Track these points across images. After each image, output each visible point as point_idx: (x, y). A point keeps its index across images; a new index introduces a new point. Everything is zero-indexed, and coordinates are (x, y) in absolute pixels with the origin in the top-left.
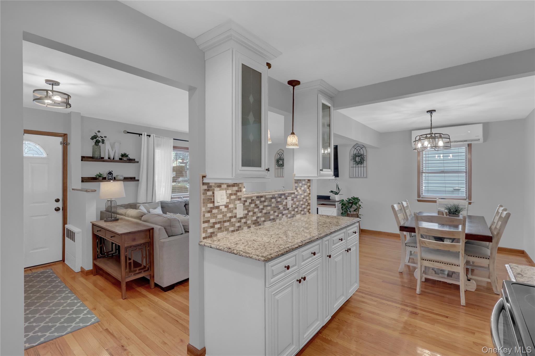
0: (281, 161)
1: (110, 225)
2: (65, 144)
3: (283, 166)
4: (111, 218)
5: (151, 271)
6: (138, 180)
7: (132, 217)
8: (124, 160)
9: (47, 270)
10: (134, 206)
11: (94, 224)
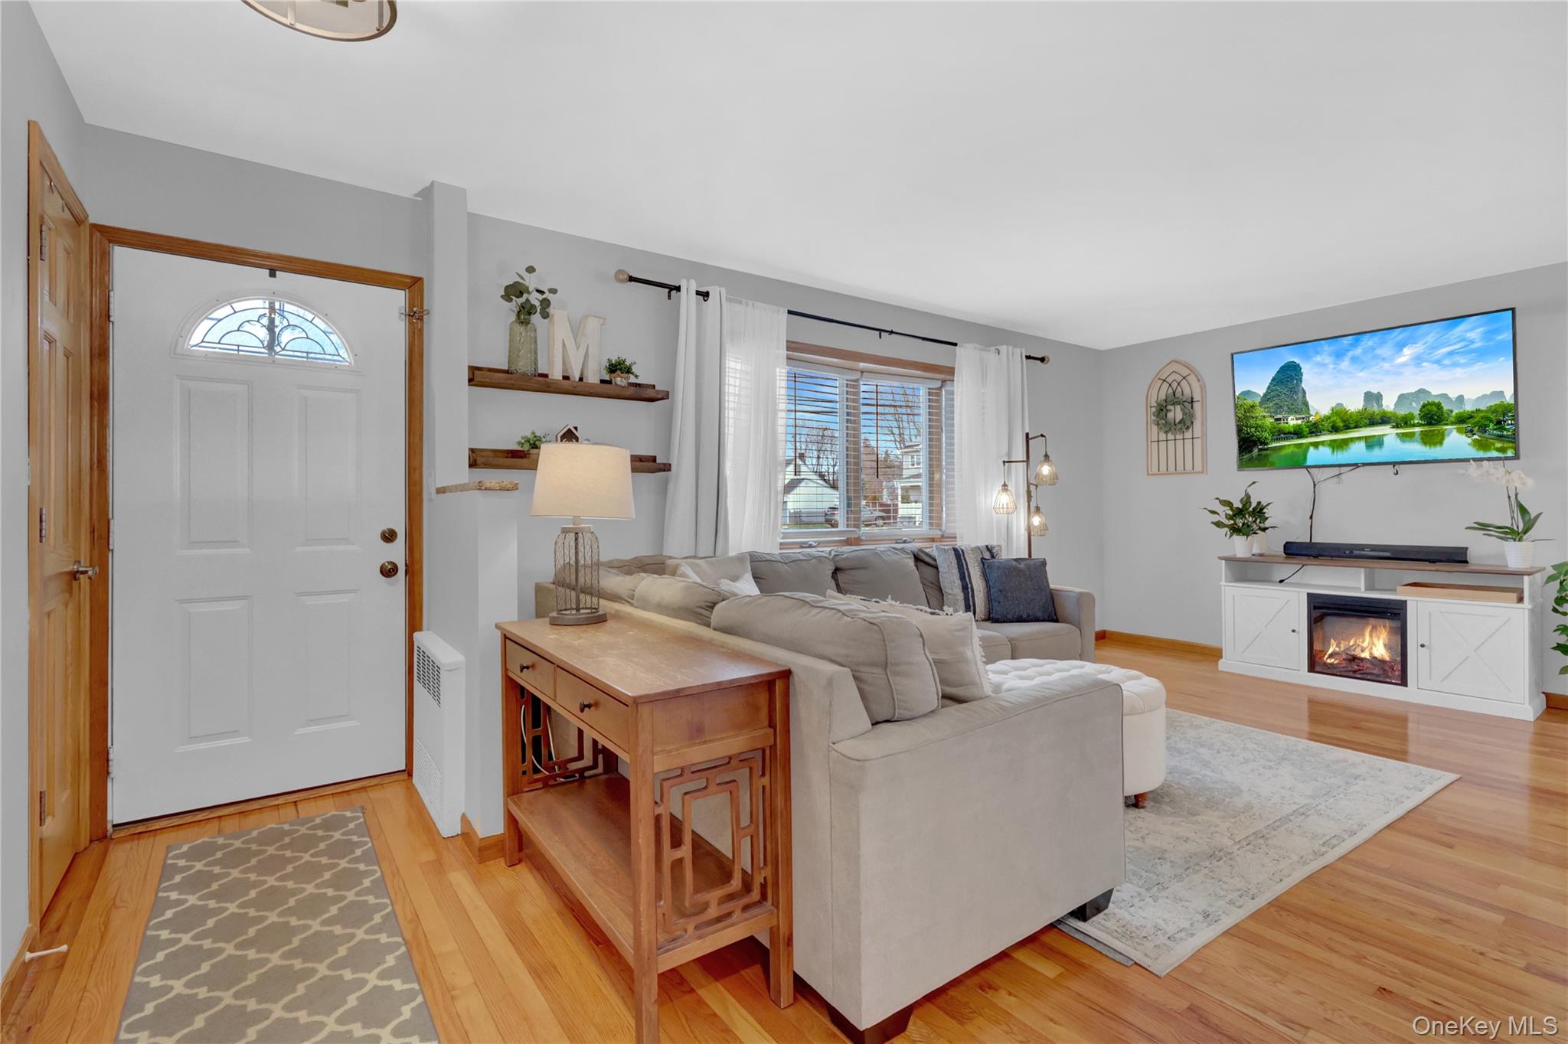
0: (1178, 408)
1: (576, 643)
2: (416, 316)
3: (1188, 428)
4: (578, 609)
5: (777, 907)
6: (666, 468)
7: (663, 608)
8: (616, 384)
9: (348, 814)
10: (657, 566)
11: (508, 635)
